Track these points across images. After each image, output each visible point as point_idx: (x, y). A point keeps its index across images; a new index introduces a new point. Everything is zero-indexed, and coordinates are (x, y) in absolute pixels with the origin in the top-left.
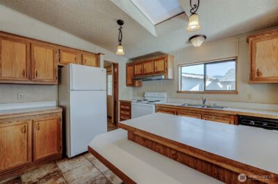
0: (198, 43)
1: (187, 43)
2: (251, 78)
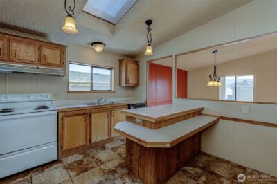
0: (98, 49)
1: (88, 43)
2: (126, 83)
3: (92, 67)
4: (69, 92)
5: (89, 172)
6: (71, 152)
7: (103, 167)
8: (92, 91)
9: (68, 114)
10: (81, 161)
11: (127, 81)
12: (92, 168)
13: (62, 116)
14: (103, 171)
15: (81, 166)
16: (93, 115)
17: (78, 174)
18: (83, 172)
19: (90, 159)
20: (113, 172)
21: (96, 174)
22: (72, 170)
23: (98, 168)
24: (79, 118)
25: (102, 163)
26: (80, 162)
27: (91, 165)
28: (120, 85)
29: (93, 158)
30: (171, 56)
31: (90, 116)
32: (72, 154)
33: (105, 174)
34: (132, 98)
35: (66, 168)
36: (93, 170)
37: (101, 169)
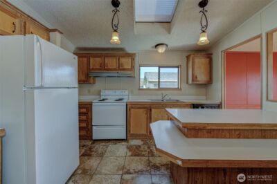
0: (161, 50)
1: (153, 47)
2: (193, 80)
3: (159, 67)
4: (139, 89)
5: (139, 158)
6: (136, 136)
7: (151, 158)
8: (160, 89)
9: (134, 106)
10: (140, 146)
11: (194, 78)
12: (143, 155)
13: (130, 107)
14: (149, 162)
15: (137, 150)
16: (153, 110)
17: (132, 156)
18: (135, 155)
19: (146, 148)
20: (156, 167)
21: (143, 162)
22: (130, 150)
23: (147, 158)
24: (141, 110)
25: (153, 155)
26: (138, 147)
27: (144, 153)
28: (187, 83)
29: (149, 148)
30: (260, 36)
31: (151, 110)
32: (136, 138)
33: (149, 166)
34: (205, 97)
35: (128, 148)
36: (143, 158)
37: (149, 160)
